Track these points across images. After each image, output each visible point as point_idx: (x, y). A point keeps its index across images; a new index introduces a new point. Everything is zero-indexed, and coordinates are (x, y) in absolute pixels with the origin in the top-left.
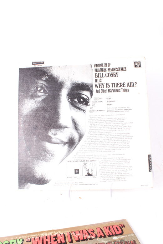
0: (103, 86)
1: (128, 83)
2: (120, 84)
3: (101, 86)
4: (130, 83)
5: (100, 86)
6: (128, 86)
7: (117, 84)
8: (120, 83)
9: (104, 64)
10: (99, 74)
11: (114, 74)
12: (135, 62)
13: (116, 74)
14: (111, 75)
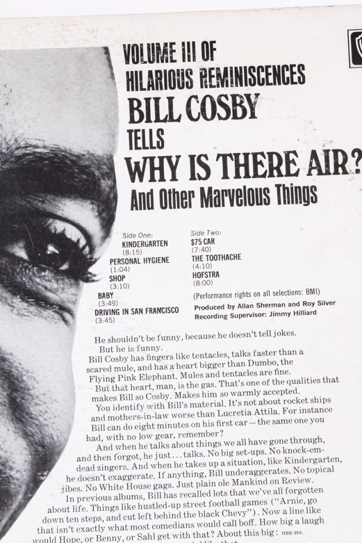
0: (173, 168)
1: (314, 154)
2: (266, 162)
3: (161, 168)
4: (327, 152)
5: (157, 173)
6: (315, 172)
7: (251, 157)
8: (270, 154)
9: (178, 48)
10: (152, 102)
11: (235, 104)
12: (355, 35)
13: (246, 104)
14: (221, 111)
